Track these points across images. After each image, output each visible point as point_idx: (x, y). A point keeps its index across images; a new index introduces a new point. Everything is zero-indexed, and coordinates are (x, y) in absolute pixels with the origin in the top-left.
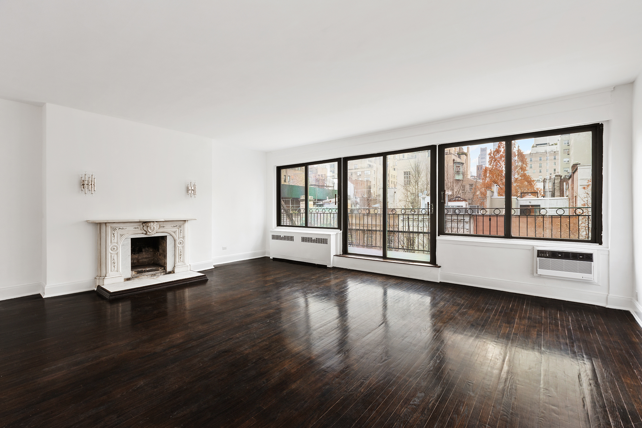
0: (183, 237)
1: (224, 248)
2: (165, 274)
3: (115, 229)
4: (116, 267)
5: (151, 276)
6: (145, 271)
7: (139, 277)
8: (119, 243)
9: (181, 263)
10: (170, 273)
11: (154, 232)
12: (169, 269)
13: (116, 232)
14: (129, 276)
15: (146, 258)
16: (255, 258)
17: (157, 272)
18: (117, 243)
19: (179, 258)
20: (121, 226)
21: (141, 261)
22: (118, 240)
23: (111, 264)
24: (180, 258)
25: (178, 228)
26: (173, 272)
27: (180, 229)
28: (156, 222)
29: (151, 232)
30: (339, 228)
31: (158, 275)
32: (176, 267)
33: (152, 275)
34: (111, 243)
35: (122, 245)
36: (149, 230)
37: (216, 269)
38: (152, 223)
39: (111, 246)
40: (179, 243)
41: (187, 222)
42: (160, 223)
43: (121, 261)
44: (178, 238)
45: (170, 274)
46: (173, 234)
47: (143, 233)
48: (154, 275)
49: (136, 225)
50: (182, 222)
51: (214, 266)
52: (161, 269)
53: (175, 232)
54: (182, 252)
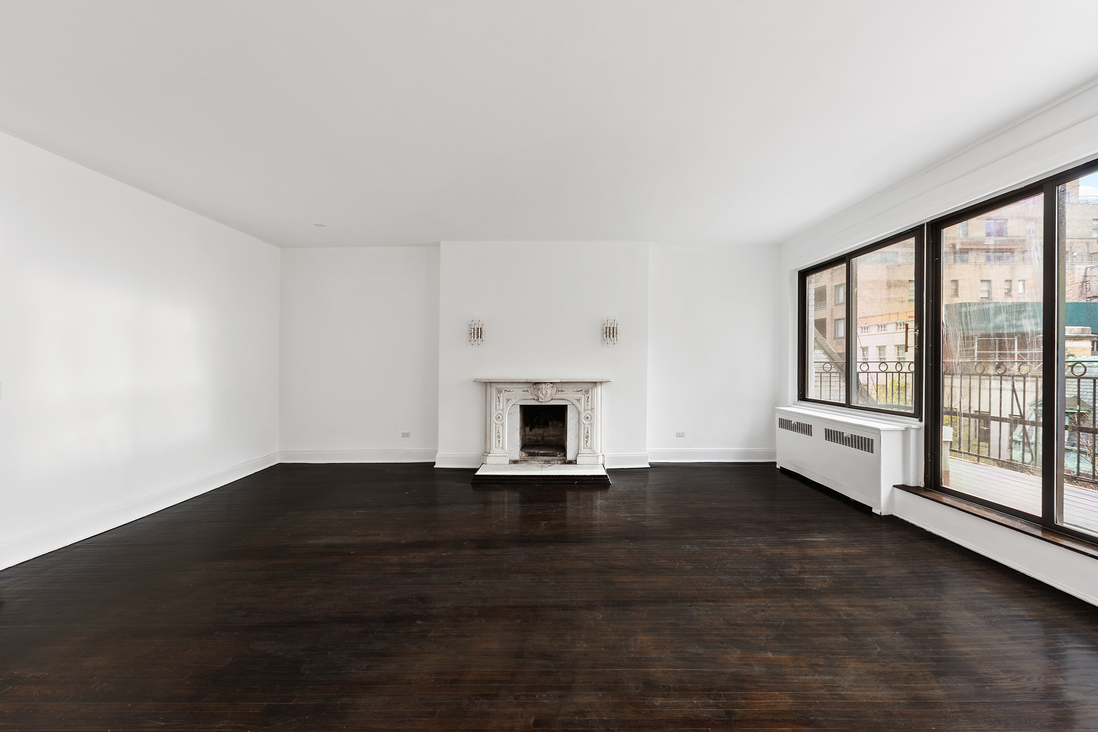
0: (592, 409)
1: (680, 435)
2: (563, 464)
3: (500, 392)
4: (501, 442)
5: (544, 463)
6: (538, 455)
7: (528, 461)
8: (505, 411)
9: (588, 450)
10: (570, 462)
11: (548, 397)
12: (570, 456)
13: (501, 395)
14: (517, 457)
15: (553, 436)
16: (744, 461)
17: (554, 458)
18: (503, 410)
19: (584, 442)
20: (508, 387)
21: (546, 439)
22: (503, 406)
23: (496, 438)
24: (586, 442)
25: (584, 394)
26: (575, 462)
27: (586, 395)
28: (551, 383)
29: (542, 397)
30: (917, 415)
31: (553, 462)
32: (579, 455)
33: (545, 461)
34: (496, 409)
35: (508, 414)
36: (541, 395)
37: (654, 469)
38: (543, 386)
39: (496, 413)
40: (584, 418)
41: (598, 384)
42: (558, 385)
43: (508, 435)
44: (584, 410)
45: (570, 465)
46: (576, 402)
47: (534, 399)
48: (548, 462)
49: (525, 387)
50: (590, 386)
51: (650, 464)
52: (559, 454)
53: (578, 400)
54: (589, 432)
